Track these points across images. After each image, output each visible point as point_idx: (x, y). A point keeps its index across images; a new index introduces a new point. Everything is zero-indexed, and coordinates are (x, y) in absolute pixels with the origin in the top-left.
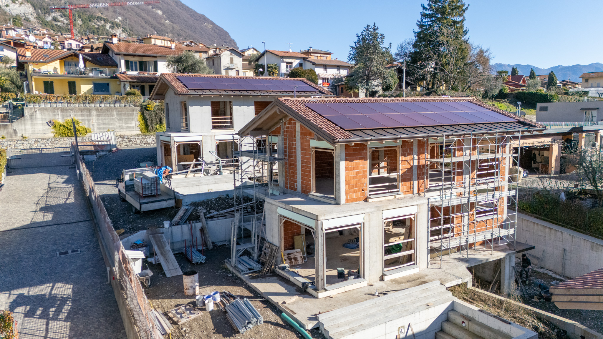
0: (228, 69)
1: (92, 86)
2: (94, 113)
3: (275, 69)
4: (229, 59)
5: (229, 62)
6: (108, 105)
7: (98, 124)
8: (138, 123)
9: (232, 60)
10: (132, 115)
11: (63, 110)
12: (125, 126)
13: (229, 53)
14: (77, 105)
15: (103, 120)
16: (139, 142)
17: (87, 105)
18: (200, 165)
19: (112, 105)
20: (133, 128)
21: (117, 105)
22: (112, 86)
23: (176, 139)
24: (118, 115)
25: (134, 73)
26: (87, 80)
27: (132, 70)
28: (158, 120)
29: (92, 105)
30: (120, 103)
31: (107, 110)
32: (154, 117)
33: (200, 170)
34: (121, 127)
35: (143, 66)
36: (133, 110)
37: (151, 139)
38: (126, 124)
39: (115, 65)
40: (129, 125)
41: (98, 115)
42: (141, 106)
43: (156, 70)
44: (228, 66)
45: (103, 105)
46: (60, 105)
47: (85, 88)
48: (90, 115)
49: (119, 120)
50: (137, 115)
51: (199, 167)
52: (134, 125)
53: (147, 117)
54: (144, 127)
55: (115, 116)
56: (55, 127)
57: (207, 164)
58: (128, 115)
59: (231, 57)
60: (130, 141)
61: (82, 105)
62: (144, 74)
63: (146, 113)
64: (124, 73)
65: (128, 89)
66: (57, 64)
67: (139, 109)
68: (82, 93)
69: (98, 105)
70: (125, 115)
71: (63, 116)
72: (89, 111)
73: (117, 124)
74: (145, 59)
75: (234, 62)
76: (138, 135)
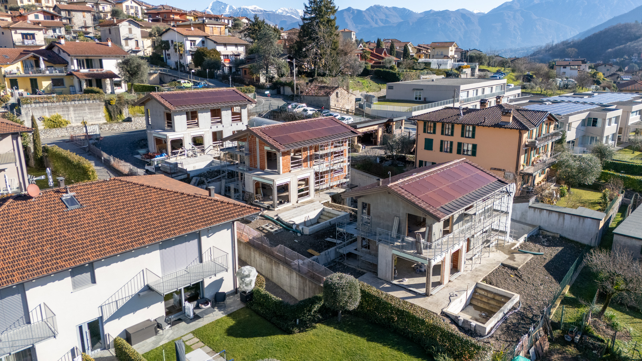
0: (127, 39)
1: (51, 82)
2: (71, 109)
3: (181, 46)
4: (128, 30)
5: (128, 33)
6: (80, 102)
7: (75, 117)
8: (104, 115)
9: (130, 30)
10: (99, 109)
11: (49, 108)
12: (94, 117)
13: (127, 23)
14: (58, 104)
15: (78, 114)
16: (107, 129)
17: (66, 103)
18: (184, 151)
19: (84, 102)
20: (100, 118)
21: (87, 102)
22: (67, 82)
23: (170, 137)
24: (89, 109)
25: (86, 71)
26: (46, 78)
27: (84, 68)
28: (119, 112)
29: (69, 103)
30: (89, 100)
31: (81, 106)
32: (115, 110)
34: (92, 119)
35: (89, 63)
36: (99, 105)
37: (116, 127)
38: (95, 115)
39: (65, 63)
40: (97, 116)
41: (75, 110)
42: (105, 101)
43: (101, 67)
44: (127, 36)
45: (77, 102)
46: (45, 105)
47: (45, 84)
48: (69, 111)
49: (90, 113)
50: (103, 109)
51: (183, 153)
52: (101, 116)
53: (111, 109)
54: (108, 117)
55: (87, 111)
56: (44, 121)
57: (187, 150)
58: (96, 109)
59: (130, 27)
60: (101, 129)
61: (62, 103)
62: (93, 71)
63: (109, 107)
64: (78, 71)
65: (84, 87)
66: (19, 64)
67: (103, 104)
69: (73, 103)
70: (94, 109)
71: (49, 112)
72: (68, 107)
73: (89, 116)
74: (90, 58)
75: (133, 32)
76: (105, 124)
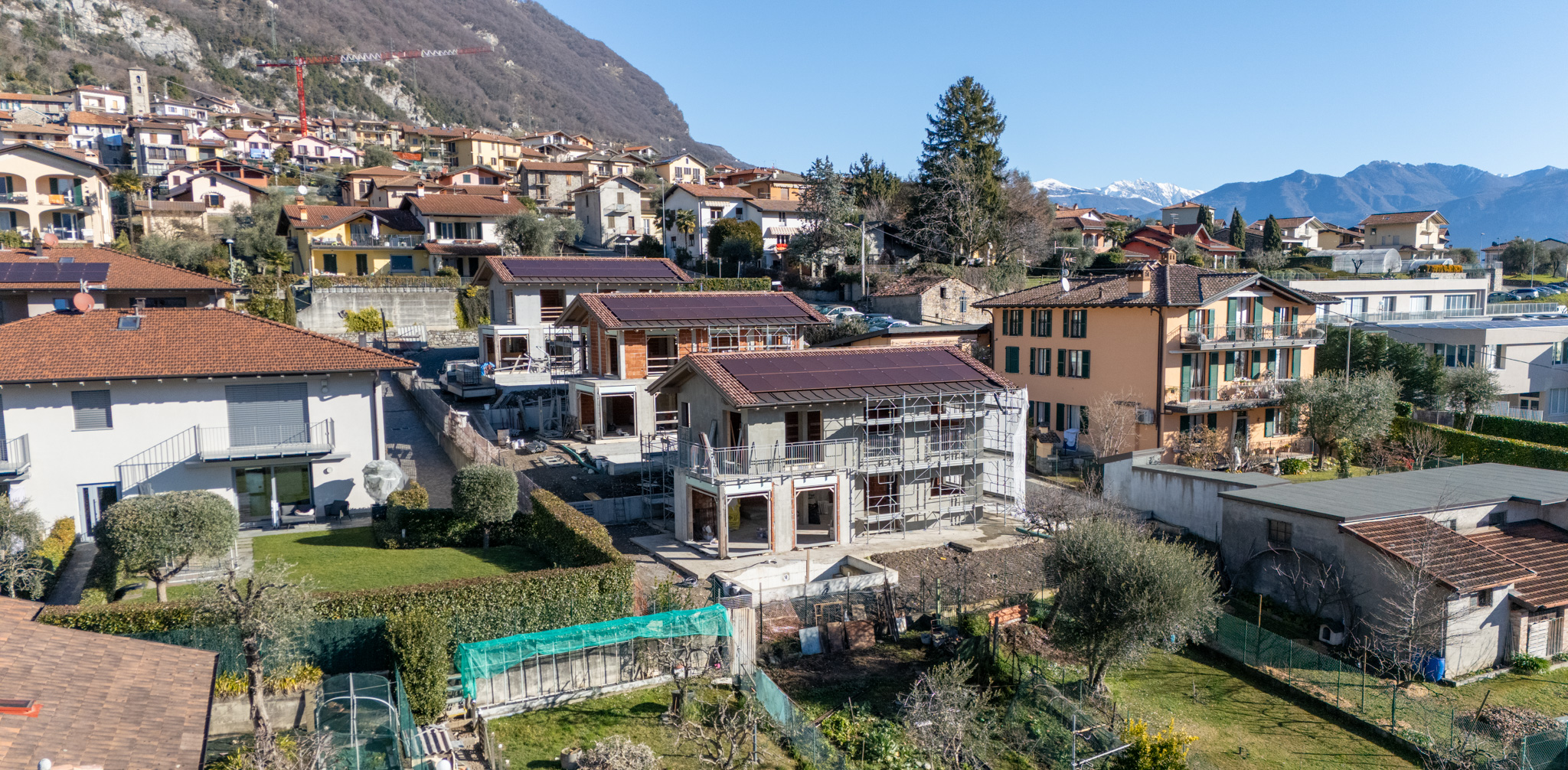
0: (613, 214)
1: (389, 261)
2: (397, 300)
3: (690, 219)
4: (616, 196)
5: (616, 202)
6: (415, 290)
7: (402, 316)
8: (454, 315)
9: (621, 197)
10: (447, 303)
11: (358, 296)
12: (436, 318)
13: (616, 184)
14: (375, 290)
15: (408, 310)
16: (455, 340)
17: (388, 290)
18: (527, 361)
19: (420, 290)
20: (448, 321)
21: (427, 290)
22: (417, 261)
23: (500, 332)
24: (428, 303)
25: (447, 242)
26: (382, 253)
27: (445, 237)
28: (482, 311)
29: (395, 290)
30: (430, 286)
31: (414, 296)
32: (476, 306)
33: (526, 368)
34: (432, 320)
35: (461, 231)
36: (448, 297)
37: (472, 337)
38: (438, 315)
39: (421, 230)
40: (442, 317)
41: (402, 304)
42: (459, 290)
43: (480, 236)
44: (613, 208)
45: (408, 290)
46: (354, 290)
47: (379, 264)
48: (392, 303)
49: (429, 310)
50: (454, 304)
51: (525, 364)
52: (448, 317)
53: (467, 306)
54: (462, 320)
55: (424, 305)
56: (348, 319)
57: (534, 361)
58: (441, 303)
59: (620, 191)
60: (443, 339)
61: (382, 290)
62: (462, 243)
63: (466, 301)
64: (434, 242)
65: (440, 266)
66: (341, 229)
67: (455, 294)
68: (376, 271)
69: (401, 290)
70: (437, 303)
71: (358, 304)
72: (391, 297)
73: (427, 315)
74: (463, 220)
75: (626, 201)
76: (454, 331)
